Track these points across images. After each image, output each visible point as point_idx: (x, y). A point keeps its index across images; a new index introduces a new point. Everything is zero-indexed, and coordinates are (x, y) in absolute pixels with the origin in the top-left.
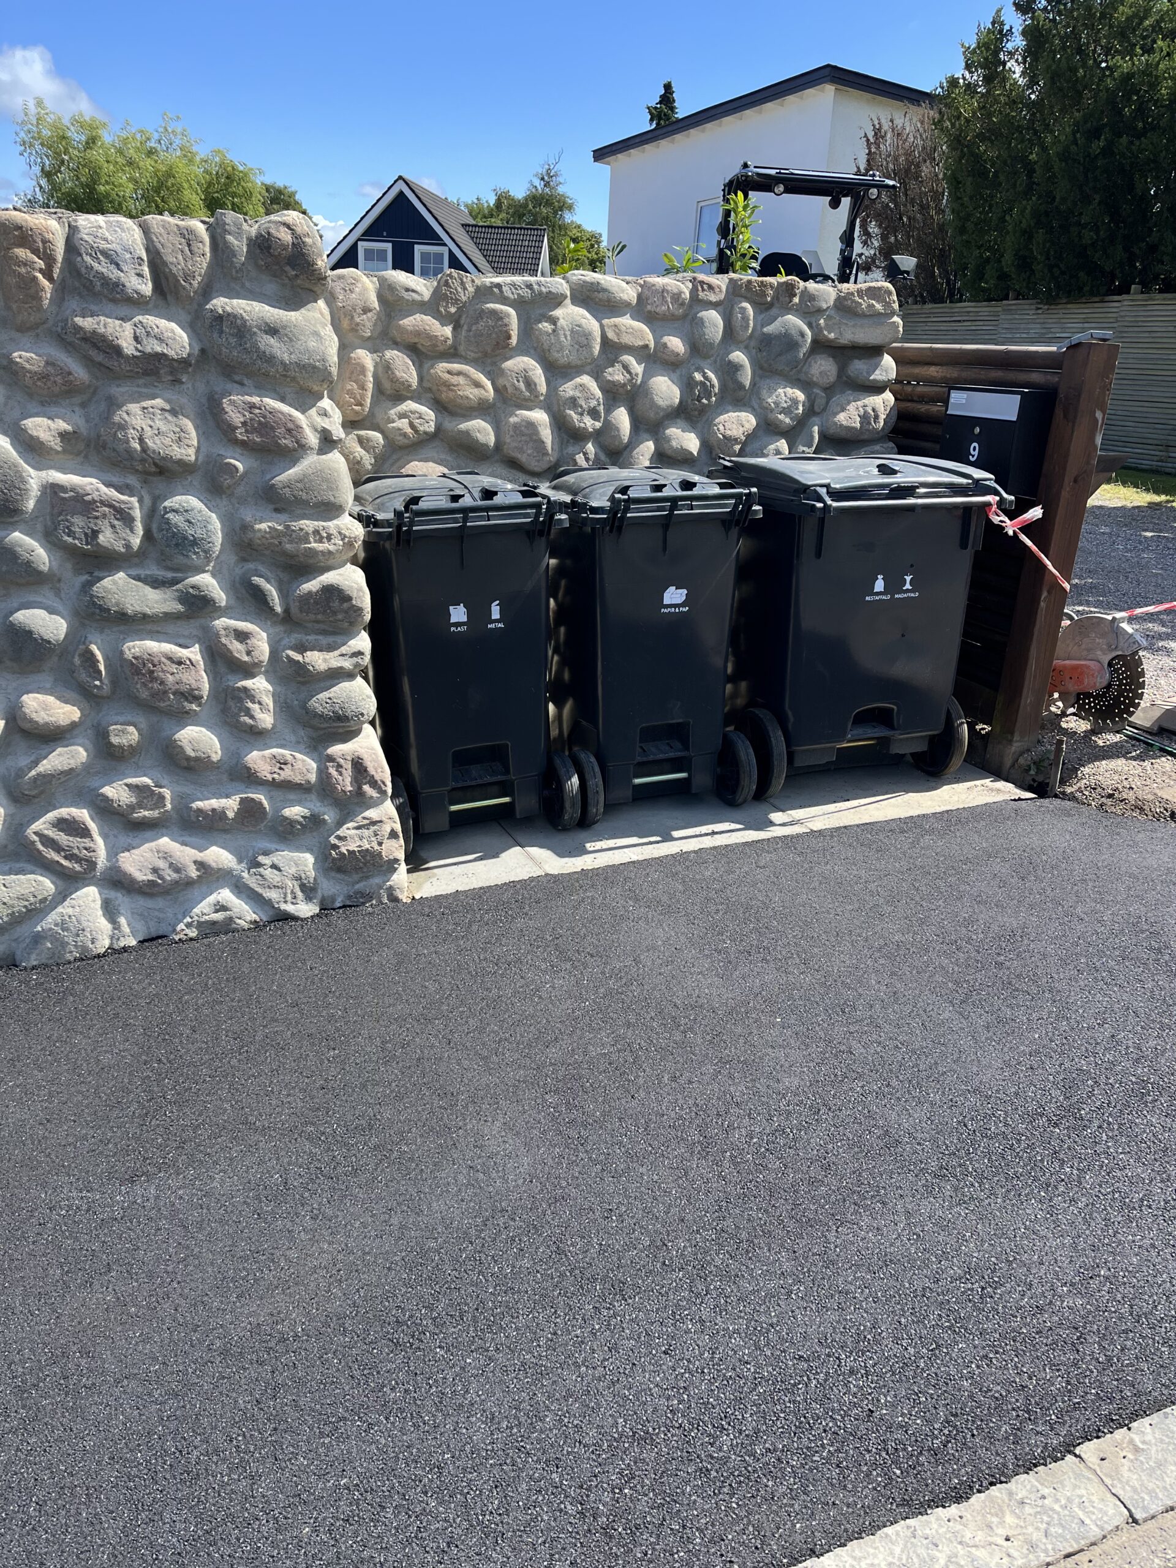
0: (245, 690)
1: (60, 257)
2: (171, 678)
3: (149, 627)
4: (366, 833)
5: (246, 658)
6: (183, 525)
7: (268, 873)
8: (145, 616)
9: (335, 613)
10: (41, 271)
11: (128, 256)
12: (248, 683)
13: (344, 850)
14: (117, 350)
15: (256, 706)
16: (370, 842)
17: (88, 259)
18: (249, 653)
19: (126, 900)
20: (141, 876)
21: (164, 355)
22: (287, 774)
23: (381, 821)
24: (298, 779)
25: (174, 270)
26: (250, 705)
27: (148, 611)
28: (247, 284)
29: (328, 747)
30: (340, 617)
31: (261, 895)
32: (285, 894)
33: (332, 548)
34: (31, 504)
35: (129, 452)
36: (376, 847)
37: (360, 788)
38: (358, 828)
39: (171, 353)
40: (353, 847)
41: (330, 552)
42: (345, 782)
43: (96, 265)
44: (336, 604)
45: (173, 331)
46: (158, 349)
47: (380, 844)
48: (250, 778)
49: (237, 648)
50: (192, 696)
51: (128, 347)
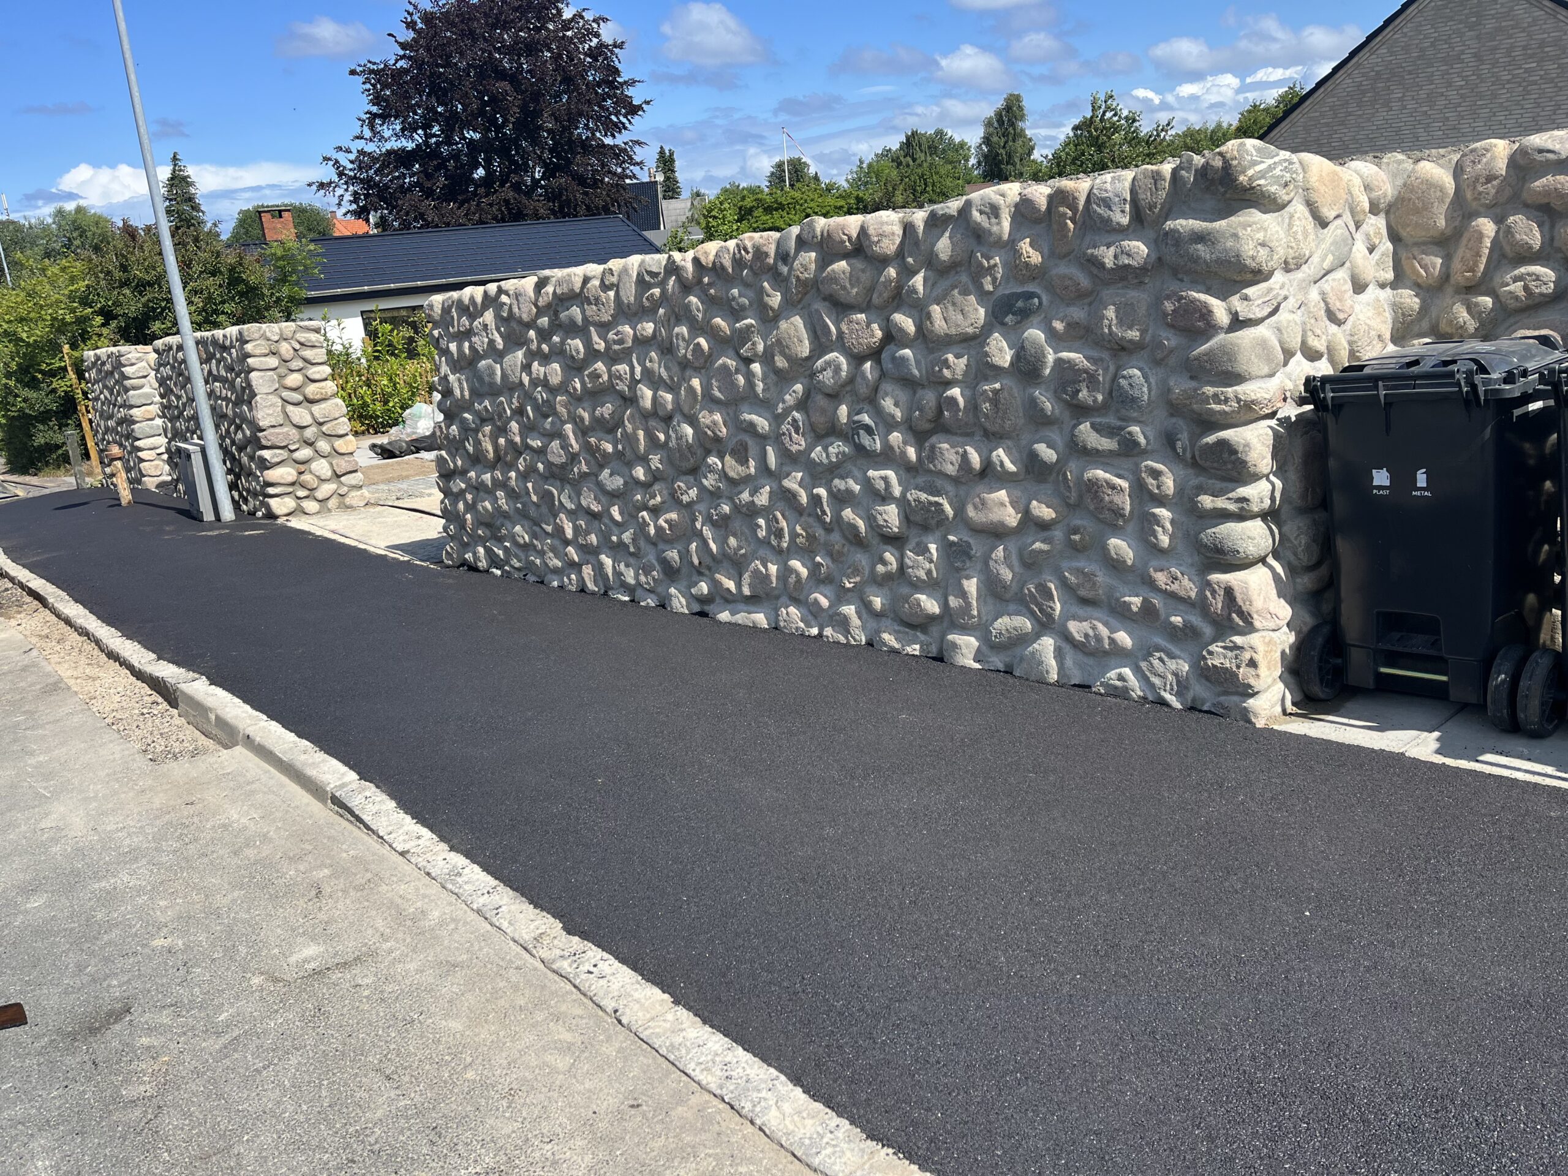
0: (1154, 515)
1: (1081, 208)
2: (1107, 498)
3: (1102, 459)
4: (1229, 654)
5: (1156, 491)
6: (1127, 387)
7: (1156, 663)
8: (1097, 450)
9: (1225, 463)
10: (1070, 219)
11: (1117, 199)
12: (1157, 511)
13: (1209, 662)
14: (1103, 265)
15: (1160, 529)
16: (1231, 663)
17: (1095, 206)
18: (1159, 487)
19: (1072, 651)
20: (1079, 637)
21: (1129, 265)
22: (1175, 587)
23: (1242, 648)
24: (1182, 593)
25: (1143, 202)
26: (1156, 527)
27: (1100, 448)
28: (1192, 205)
29: (1210, 574)
30: (1229, 466)
31: (1148, 678)
32: (1165, 684)
33: (1227, 409)
34: (1048, 371)
35: (1103, 334)
36: (1234, 669)
37: (1230, 614)
38: (1225, 648)
39: (1135, 264)
40: (1217, 662)
41: (1225, 412)
42: (1218, 604)
43: (1098, 209)
44: (1226, 455)
45: (1138, 248)
46: (1126, 262)
47: (1238, 667)
48: (1151, 584)
49: (1151, 482)
50: (1117, 512)
51: (1109, 262)
